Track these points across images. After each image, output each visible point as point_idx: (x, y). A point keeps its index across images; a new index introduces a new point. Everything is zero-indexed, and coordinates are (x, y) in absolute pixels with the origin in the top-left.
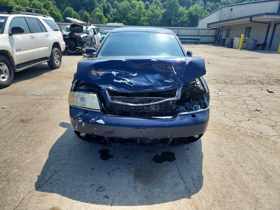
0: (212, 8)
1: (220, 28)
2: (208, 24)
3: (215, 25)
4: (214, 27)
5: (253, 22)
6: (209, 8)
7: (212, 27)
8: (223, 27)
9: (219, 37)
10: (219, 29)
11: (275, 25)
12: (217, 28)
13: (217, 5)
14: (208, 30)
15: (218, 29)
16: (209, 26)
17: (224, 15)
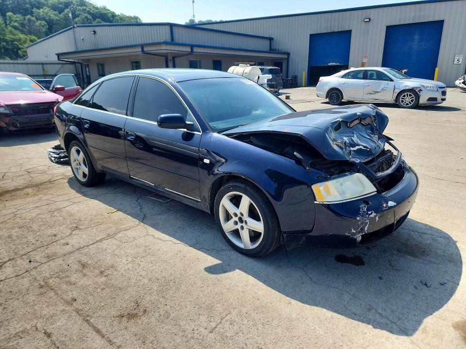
0: (21, 23)
1: (80, 61)
2: (58, 55)
3: (71, 56)
4: (69, 60)
5: (147, 53)
6: (16, 24)
7: (67, 60)
8: (88, 60)
9: (85, 77)
10: (81, 64)
11: (174, 58)
12: (76, 61)
13: (29, 20)
14: (60, 66)
15: (77, 63)
16: (60, 57)
17: (83, 39)
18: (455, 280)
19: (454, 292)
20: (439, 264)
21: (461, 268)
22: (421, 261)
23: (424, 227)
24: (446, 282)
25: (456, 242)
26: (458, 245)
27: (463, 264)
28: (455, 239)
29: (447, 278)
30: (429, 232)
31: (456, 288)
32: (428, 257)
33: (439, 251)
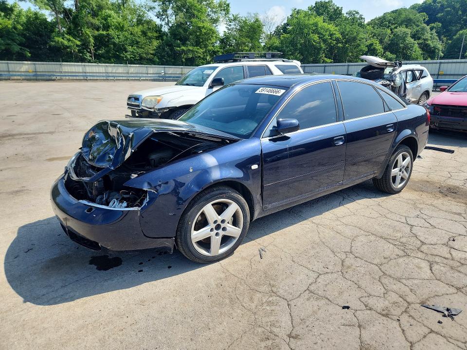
18: (9, 265)
19: (6, 258)
20: (27, 268)
21: (7, 277)
22: (44, 261)
23: (72, 294)
24: (15, 259)
25: (25, 302)
26: (21, 299)
27: (7, 281)
28: (28, 303)
29: (15, 263)
30: (61, 292)
31: (5, 260)
32: (40, 267)
33: (35, 278)
